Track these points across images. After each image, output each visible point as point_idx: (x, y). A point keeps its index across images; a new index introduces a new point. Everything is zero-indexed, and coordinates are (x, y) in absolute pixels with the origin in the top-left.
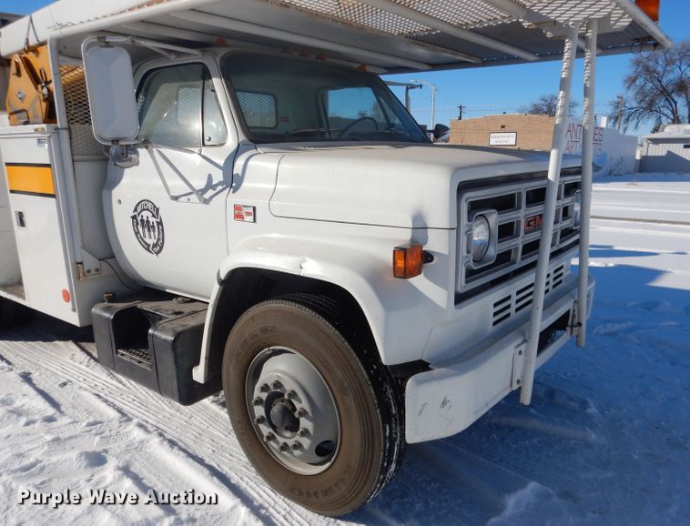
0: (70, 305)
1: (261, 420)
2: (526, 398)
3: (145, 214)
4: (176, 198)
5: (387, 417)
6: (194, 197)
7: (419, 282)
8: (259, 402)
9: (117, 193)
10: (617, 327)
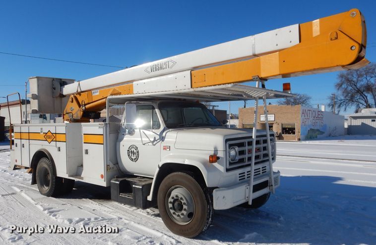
0: (103, 179)
1: (171, 208)
2: (250, 203)
3: (132, 149)
4: (144, 144)
5: (208, 203)
6: (151, 144)
7: (216, 164)
8: (171, 202)
9: (122, 143)
10: (302, 197)
